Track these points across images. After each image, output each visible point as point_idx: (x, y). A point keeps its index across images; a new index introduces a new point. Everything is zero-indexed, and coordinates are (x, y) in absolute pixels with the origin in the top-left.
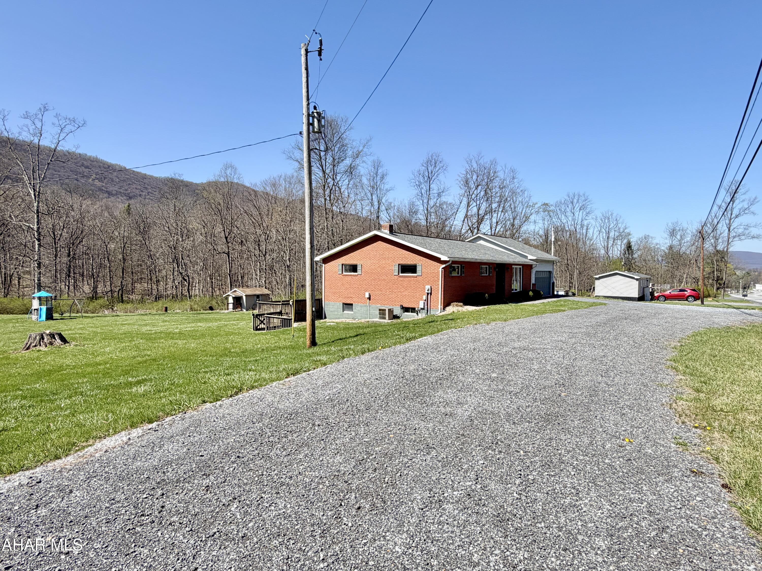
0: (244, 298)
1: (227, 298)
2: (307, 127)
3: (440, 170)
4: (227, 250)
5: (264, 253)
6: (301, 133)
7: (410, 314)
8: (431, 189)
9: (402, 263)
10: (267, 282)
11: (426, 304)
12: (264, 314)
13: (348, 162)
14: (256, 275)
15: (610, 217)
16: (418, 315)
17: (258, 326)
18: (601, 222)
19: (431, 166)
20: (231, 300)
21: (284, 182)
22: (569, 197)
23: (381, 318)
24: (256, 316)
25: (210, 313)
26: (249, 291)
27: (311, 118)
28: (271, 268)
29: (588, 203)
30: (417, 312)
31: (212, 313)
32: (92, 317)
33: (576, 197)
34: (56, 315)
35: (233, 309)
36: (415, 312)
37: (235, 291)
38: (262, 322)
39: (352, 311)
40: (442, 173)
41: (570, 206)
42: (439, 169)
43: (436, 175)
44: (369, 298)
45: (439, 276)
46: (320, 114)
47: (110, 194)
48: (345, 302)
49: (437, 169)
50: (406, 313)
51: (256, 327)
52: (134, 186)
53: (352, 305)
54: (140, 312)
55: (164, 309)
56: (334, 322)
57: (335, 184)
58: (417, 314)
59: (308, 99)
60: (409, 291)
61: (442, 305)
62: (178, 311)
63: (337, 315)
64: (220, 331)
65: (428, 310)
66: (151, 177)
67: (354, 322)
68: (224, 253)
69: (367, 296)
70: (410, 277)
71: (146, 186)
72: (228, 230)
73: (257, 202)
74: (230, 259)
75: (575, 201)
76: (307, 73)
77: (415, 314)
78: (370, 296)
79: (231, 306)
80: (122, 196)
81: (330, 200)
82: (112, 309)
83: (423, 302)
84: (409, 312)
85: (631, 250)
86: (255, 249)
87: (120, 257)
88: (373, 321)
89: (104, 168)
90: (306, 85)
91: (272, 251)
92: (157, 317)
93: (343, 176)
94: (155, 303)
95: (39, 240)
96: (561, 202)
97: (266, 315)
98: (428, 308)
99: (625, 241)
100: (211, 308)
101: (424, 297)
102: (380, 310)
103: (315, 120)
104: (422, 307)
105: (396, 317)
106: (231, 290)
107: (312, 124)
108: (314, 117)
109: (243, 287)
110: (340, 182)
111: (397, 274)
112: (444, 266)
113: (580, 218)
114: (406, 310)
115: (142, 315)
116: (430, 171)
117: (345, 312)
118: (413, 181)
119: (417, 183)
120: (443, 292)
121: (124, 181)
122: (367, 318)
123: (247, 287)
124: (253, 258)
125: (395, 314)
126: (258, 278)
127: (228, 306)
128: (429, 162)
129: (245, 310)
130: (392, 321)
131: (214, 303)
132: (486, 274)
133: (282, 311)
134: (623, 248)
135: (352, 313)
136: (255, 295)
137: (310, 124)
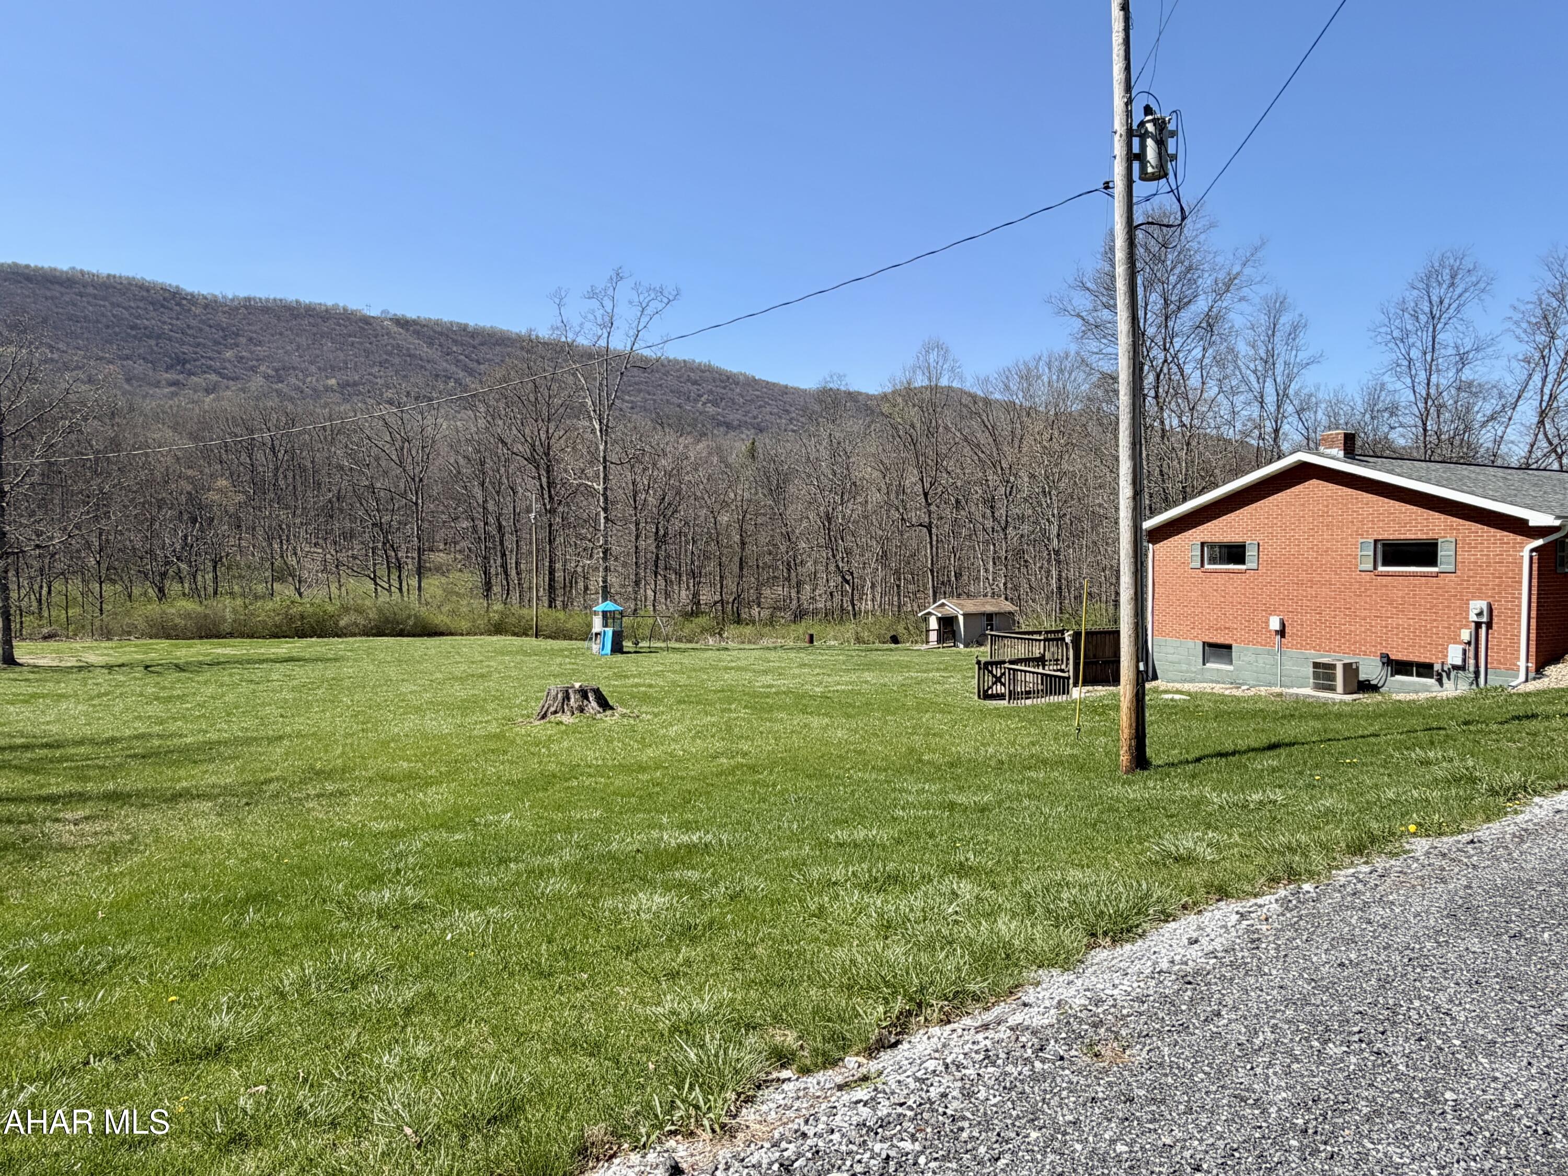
0: (961, 619)
1: (925, 619)
2: (1124, 164)
3: (1467, 294)
4: (927, 520)
5: (1003, 523)
6: (1107, 186)
7: (1414, 679)
8: (1437, 346)
9: (1386, 535)
10: (1009, 585)
11: (1471, 654)
12: (1004, 662)
13: (1201, 305)
14: (986, 571)
16: (1441, 684)
17: (989, 688)
19: (1440, 284)
20: (933, 624)
21: (1047, 370)
23: (1318, 687)
24: (985, 667)
25: (891, 650)
26: (972, 606)
27: (1136, 141)
28: (1019, 554)
30: (1439, 675)
31: (897, 649)
32: (685, 650)
34: (628, 644)
35: (939, 641)
36: (1432, 677)
37: (943, 605)
38: (998, 680)
39: (1231, 663)
40: (1476, 300)
42: (1466, 290)
43: (1454, 306)
44: (1282, 633)
45: (1521, 574)
46: (1164, 122)
47: (728, 426)
48: (1211, 641)
49: (1459, 291)
50: (1398, 678)
51: (985, 692)
52: (768, 409)
53: (1229, 647)
54: (765, 642)
55: (807, 639)
56: (1181, 692)
57: (1170, 359)
58: (1440, 681)
59: (1128, 88)
60: (1411, 615)
61: (1533, 658)
62: (832, 643)
63: (1187, 672)
64: (906, 696)
65: (1477, 673)
66: (797, 390)
67: (1238, 693)
68: (921, 525)
69: (1275, 624)
70: (1415, 575)
71: (788, 407)
72: (929, 479)
73: (991, 417)
74: (934, 538)
76: (1127, 19)
77: (1431, 682)
78: (1283, 625)
79: (933, 636)
80: (748, 429)
81: (1157, 397)
82: (721, 635)
83: (1460, 648)
84: (1412, 675)
86: (983, 516)
87: (737, 538)
88: (1297, 695)
89: (722, 381)
90: (1122, 53)
91: (1022, 518)
92: (792, 655)
93: (1189, 341)
94: (793, 626)
95: (605, 510)
97: (1007, 665)
98: (1477, 666)
100: (895, 640)
101: (1466, 635)
102: (1316, 665)
103: (1150, 142)
104: (1459, 662)
105: (1366, 687)
106: (935, 602)
107: (1141, 157)
108: (1143, 137)
109: (959, 596)
110: (1181, 355)
111: (1370, 566)
112: (1540, 542)
114: (1401, 667)
115: (768, 649)
116: (1435, 299)
117: (1208, 665)
118: (1383, 330)
119: (1396, 333)
120: (1533, 622)
121: (752, 401)
122: (1276, 686)
123: (968, 595)
124: (981, 534)
125: (1362, 677)
126: (990, 578)
127: (927, 636)
128: (1431, 277)
129: (961, 646)
130: (1355, 696)
131: (900, 629)
133: (1044, 656)
135: (1230, 668)
136: (983, 614)
137: (1134, 157)
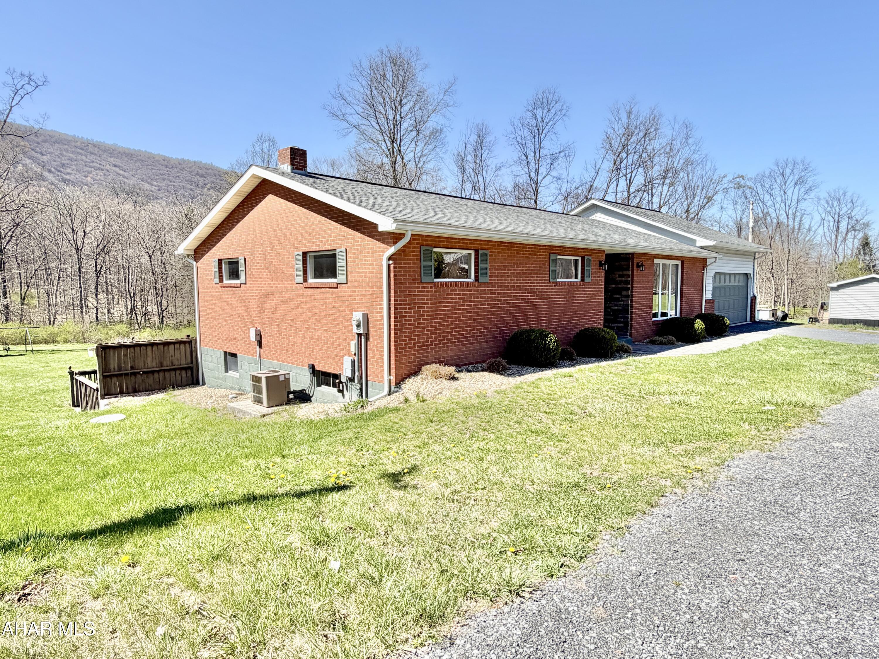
7: (331, 389)
11: (357, 366)
15: (842, 197)
16: (344, 395)
18: (826, 205)
22: (778, 166)
23: (255, 401)
29: (809, 174)
30: (341, 386)
33: (789, 165)
36: (337, 388)
39: (238, 371)
41: (779, 180)
43: (550, 124)
44: (260, 344)
45: (382, 282)
48: (227, 350)
50: (324, 388)
53: (236, 356)
58: (342, 392)
61: (393, 372)
63: (217, 379)
65: (361, 385)
69: (252, 336)
70: (327, 287)
75: (788, 171)
77: (338, 393)
78: (260, 336)
83: (350, 359)
84: (327, 385)
85: (869, 247)
96: (764, 176)
98: (361, 378)
99: (860, 235)
101: (353, 345)
102: (253, 378)
104: (350, 375)
105: (302, 398)
111: (302, 279)
112: (392, 250)
113: (795, 197)
114: (322, 378)
117: (229, 372)
120: (392, 333)
125: (295, 386)
132: (576, 278)
134: (856, 246)
135: (238, 375)
